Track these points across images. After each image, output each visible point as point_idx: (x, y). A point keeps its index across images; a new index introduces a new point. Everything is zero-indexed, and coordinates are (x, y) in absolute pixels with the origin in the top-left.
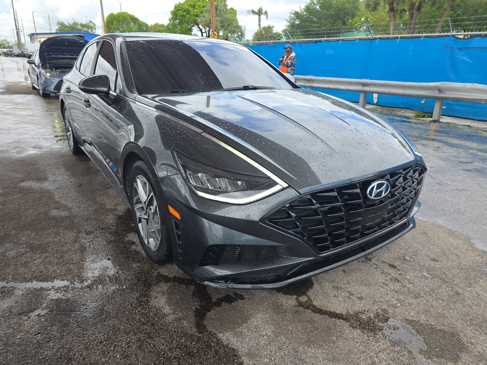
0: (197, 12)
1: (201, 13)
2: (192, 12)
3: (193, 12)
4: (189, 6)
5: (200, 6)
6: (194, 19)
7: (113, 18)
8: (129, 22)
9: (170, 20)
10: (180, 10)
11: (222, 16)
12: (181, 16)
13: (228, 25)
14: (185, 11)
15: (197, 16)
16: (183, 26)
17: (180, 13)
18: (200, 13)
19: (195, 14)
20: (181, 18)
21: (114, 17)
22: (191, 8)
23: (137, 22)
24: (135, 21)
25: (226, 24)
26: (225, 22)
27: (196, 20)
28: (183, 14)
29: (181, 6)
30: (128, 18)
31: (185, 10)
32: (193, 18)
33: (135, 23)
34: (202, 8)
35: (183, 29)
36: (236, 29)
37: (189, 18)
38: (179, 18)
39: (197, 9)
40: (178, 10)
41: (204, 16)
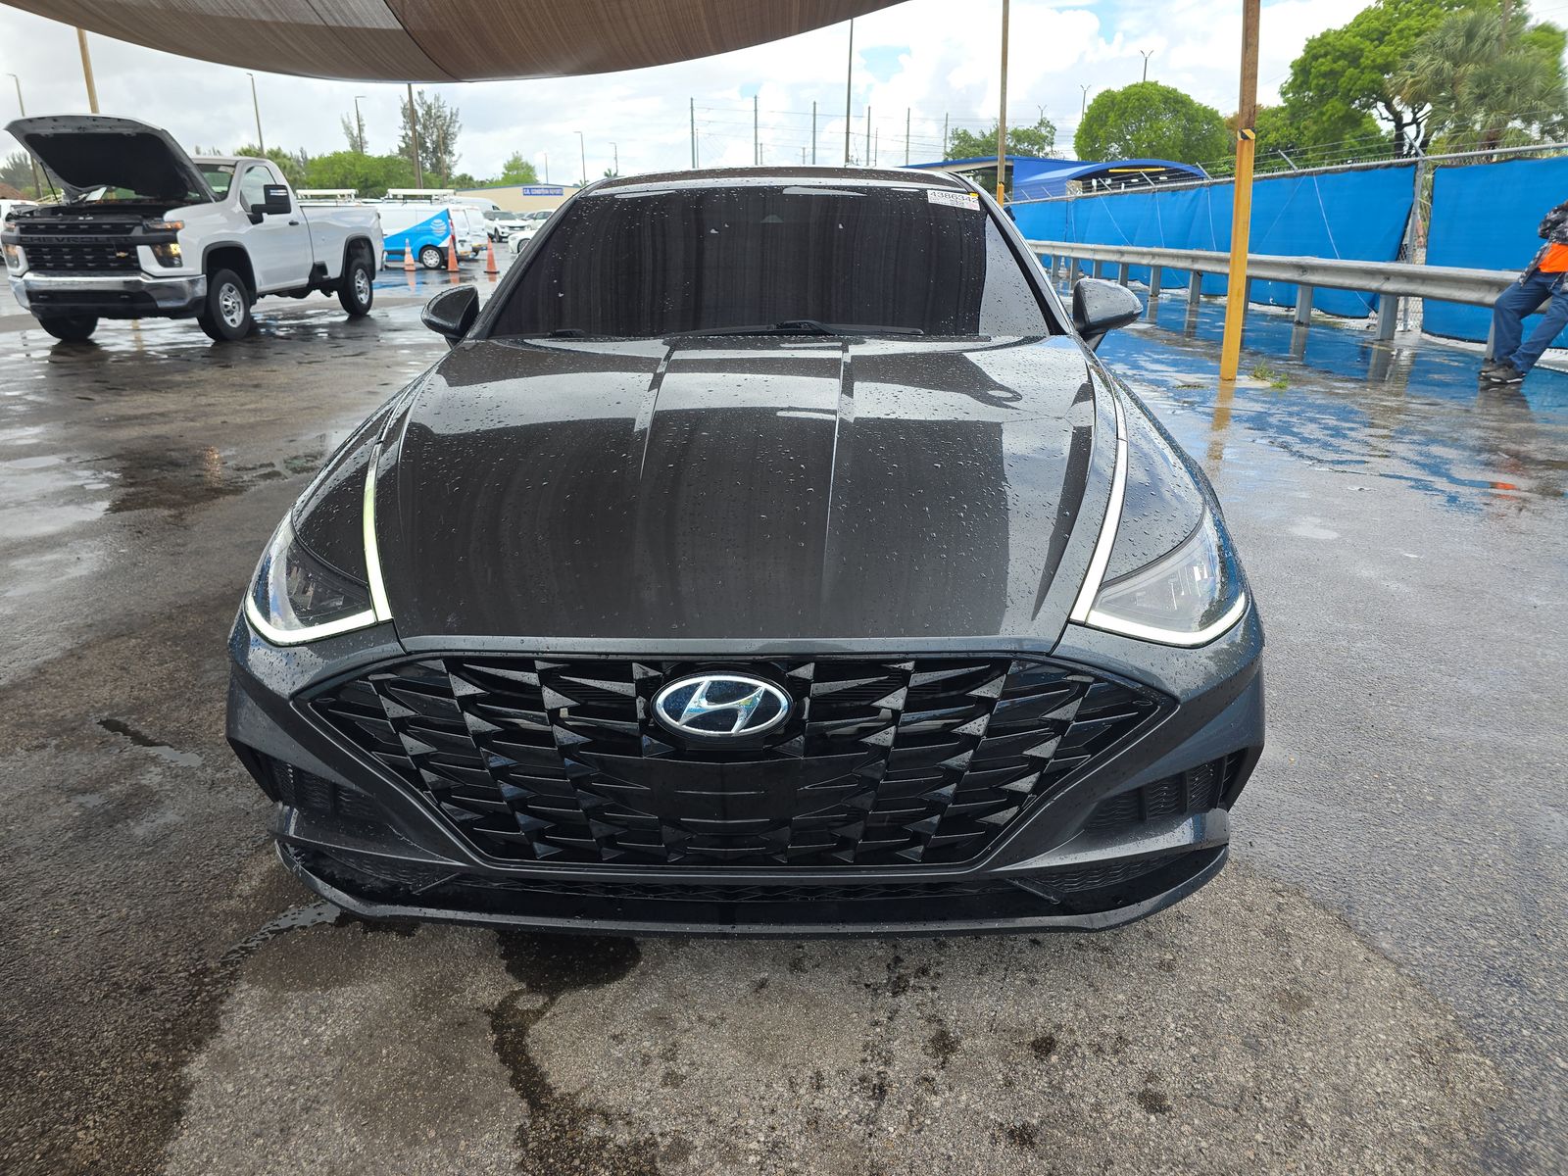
0: (1388, 55)
1: (1405, 55)
2: (1367, 58)
3: (1372, 56)
4: (1362, 36)
5: (1406, 33)
6: (1373, 81)
7: (1109, 104)
8: (1157, 114)
9: (1283, 94)
10: (1325, 55)
11: (1488, 60)
12: (1325, 75)
13: (1509, 91)
14: (1343, 56)
15: (1385, 68)
16: (1324, 109)
17: (1322, 64)
18: (1399, 58)
19: (1379, 61)
20: (1322, 81)
21: (1112, 102)
22: (1368, 43)
23: (1184, 110)
24: (1178, 107)
25: (1502, 87)
26: (1499, 79)
27: (1381, 84)
28: (1335, 66)
29: (1330, 39)
30: (1157, 98)
31: (1343, 53)
32: (1368, 76)
33: (1176, 112)
34: (1413, 39)
35: (1325, 118)
36: (1541, 104)
37: (1353, 80)
38: (1315, 82)
39: (1392, 42)
40: (1316, 58)
41: (1411, 68)
